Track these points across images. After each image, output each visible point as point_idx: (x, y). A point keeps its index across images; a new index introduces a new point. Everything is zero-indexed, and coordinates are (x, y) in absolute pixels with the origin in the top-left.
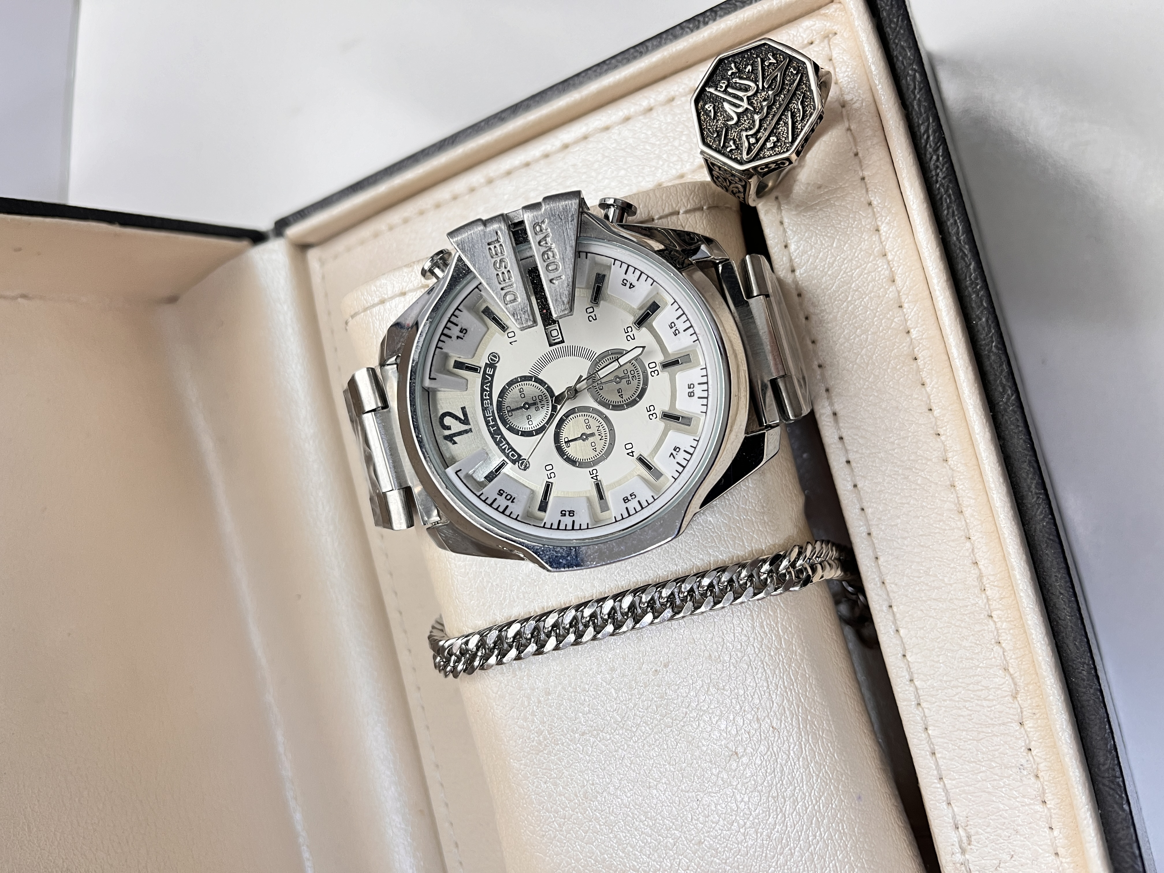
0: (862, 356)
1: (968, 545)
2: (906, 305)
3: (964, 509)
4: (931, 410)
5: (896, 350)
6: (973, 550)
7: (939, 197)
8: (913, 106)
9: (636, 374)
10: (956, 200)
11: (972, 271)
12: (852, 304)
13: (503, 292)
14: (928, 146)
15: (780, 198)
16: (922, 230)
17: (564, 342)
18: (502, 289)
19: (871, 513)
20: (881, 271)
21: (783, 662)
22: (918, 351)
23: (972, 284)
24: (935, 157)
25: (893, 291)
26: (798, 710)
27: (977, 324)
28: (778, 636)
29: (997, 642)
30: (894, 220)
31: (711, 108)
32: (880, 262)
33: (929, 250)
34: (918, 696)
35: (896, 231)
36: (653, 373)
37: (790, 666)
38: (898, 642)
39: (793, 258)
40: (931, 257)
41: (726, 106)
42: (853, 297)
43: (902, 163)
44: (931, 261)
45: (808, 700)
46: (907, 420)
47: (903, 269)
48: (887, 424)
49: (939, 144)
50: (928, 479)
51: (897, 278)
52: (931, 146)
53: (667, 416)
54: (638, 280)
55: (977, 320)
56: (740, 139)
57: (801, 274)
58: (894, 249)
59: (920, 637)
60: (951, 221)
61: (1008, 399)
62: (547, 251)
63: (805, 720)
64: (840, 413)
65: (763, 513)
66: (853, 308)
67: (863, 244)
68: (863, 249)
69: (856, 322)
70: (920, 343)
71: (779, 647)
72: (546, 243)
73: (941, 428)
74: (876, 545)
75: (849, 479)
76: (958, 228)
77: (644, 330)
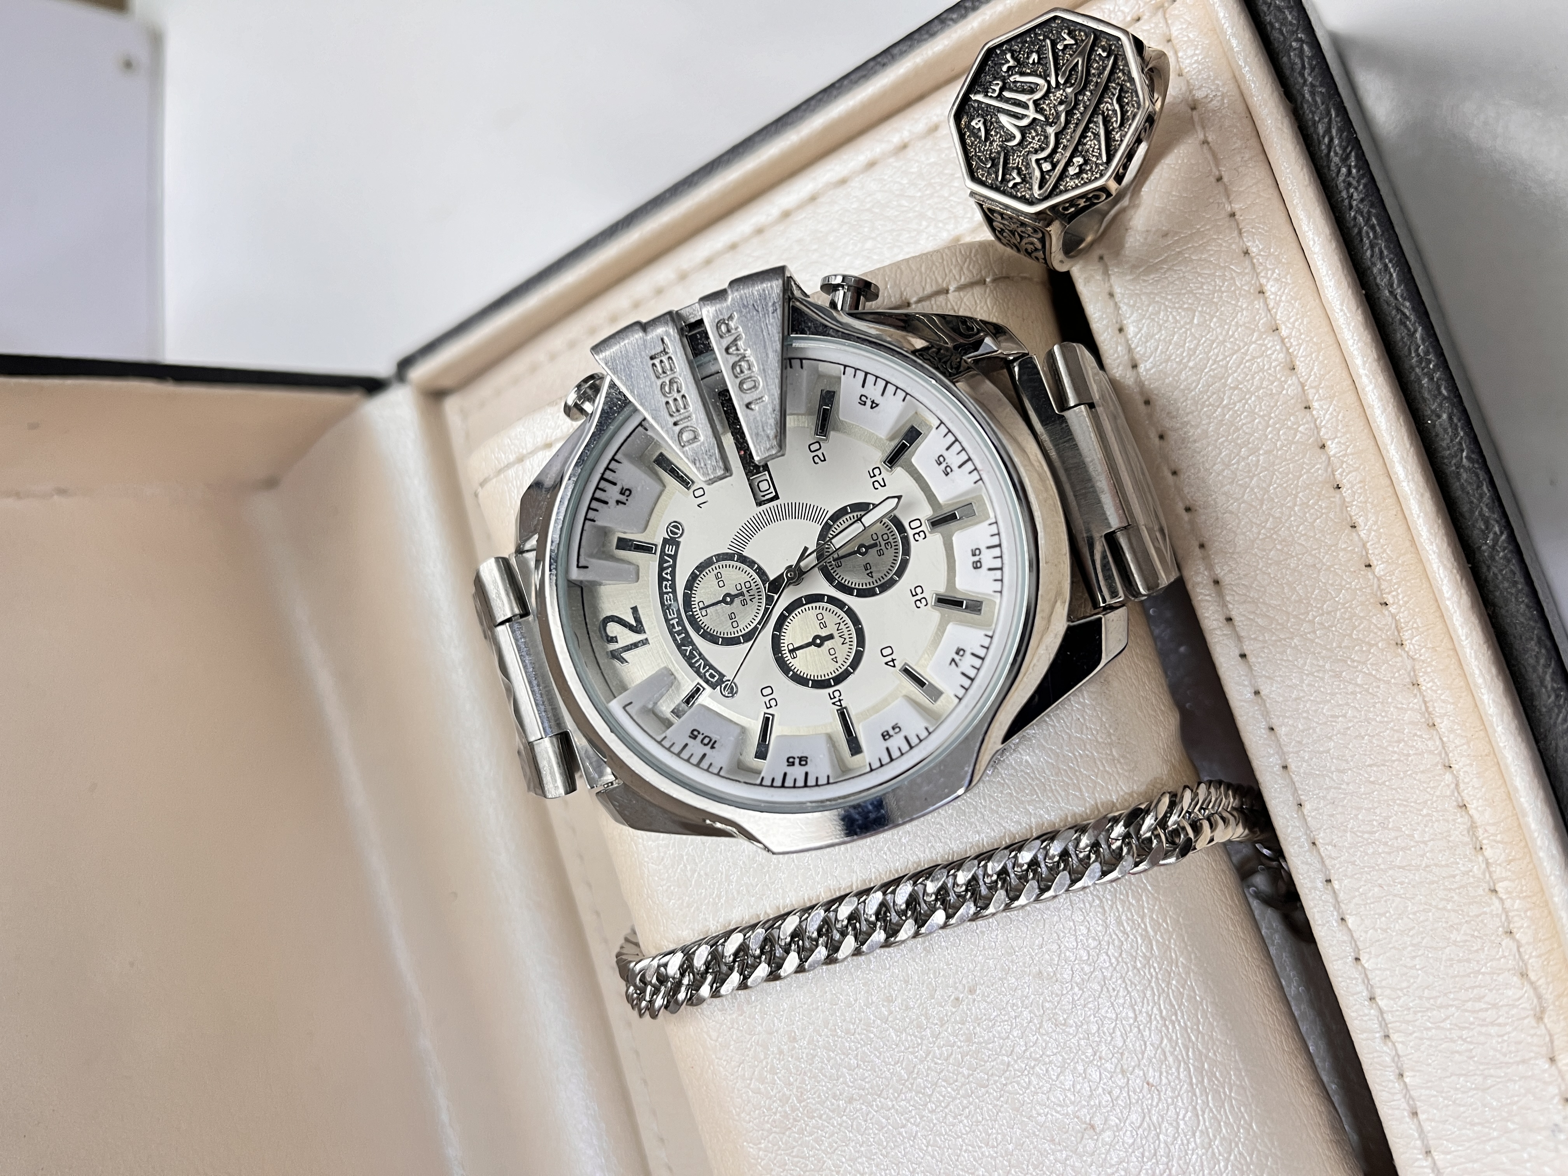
0: (1252, 489)
1: (1448, 777)
2: (1315, 405)
3: (1437, 721)
4: (1370, 566)
5: (1305, 477)
6: (1457, 785)
7: (1356, 230)
8: (1304, 97)
9: (891, 540)
10: (1383, 232)
11: (1419, 342)
12: (1230, 409)
13: (677, 429)
14: (1332, 154)
15: (1105, 258)
16: (1332, 283)
17: (778, 498)
18: (675, 424)
19: (1286, 735)
20: (1272, 354)
21: (1157, 978)
22: (1341, 474)
23: (1420, 362)
24: (1344, 170)
25: (1293, 384)
26: (1188, 1055)
27: (1434, 426)
28: (1146, 937)
29: (1507, 932)
30: (1287, 274)
31: (981, 125)
32: (1270, 341)
33: (1345, 314)
34: (1384, 1024)
35: (1290, 291)
36: (916, 536)
37: (1169, 984)
38: (1345, 938)
39: (1133, 346)
40: (1349, 324)
41: (1004, 119)
42: (1230, 398)
43: (1292, 183)
44: (1349, 330)
45: (1203, 1038)
46: (1332, 585)
47: (1305, 349)
48: (1301, 592)
49: (1349, 149)
50: (1374, 676)
51: (1298, 363)
52: (1336, 154)
53: (943, 601)
54: (883, 394)
55: (1434, 418)
56: (1028, 166)
57: (1147, 370)
58: (1290, 318)
59: (1381, 929)
60: (1379, 266)
61: (1496, 540)
62: (739, 361)
63: (1200, 1070)
64: (1227, 579)
65: (1111, 744)
66: (1231, 416)
67: (1239, 314)
68: (1241, 323)
69: (1238, 438)
70: (1343, 462)
71: (1148, 954)
72: (738, 349)
73: (1389, 593)
74: (1298, 785)
75: (1246, 683)
76: (1391, 275)
77: (899, 470)
